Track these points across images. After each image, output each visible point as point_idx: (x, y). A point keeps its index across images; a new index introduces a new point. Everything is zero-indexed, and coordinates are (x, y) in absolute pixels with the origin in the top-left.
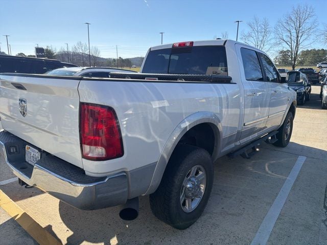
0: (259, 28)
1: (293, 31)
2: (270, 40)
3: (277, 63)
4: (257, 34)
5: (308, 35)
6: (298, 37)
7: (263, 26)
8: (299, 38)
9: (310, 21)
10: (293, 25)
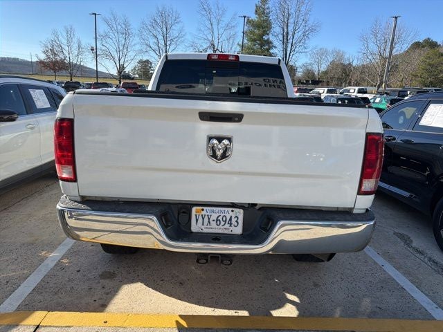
0: (119, 27)
1: (160, 37)
2: (135, 45)
3: (137, 76)
4: (116, 34)
5: (177, 45)
6: (166, 44)
7: (124, 26)
8: (168, 47)
9: (176, 28)
10: (159, 30)
